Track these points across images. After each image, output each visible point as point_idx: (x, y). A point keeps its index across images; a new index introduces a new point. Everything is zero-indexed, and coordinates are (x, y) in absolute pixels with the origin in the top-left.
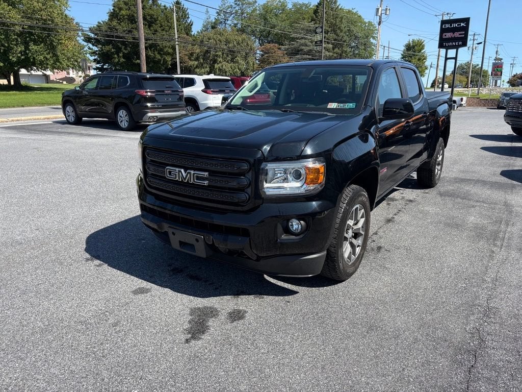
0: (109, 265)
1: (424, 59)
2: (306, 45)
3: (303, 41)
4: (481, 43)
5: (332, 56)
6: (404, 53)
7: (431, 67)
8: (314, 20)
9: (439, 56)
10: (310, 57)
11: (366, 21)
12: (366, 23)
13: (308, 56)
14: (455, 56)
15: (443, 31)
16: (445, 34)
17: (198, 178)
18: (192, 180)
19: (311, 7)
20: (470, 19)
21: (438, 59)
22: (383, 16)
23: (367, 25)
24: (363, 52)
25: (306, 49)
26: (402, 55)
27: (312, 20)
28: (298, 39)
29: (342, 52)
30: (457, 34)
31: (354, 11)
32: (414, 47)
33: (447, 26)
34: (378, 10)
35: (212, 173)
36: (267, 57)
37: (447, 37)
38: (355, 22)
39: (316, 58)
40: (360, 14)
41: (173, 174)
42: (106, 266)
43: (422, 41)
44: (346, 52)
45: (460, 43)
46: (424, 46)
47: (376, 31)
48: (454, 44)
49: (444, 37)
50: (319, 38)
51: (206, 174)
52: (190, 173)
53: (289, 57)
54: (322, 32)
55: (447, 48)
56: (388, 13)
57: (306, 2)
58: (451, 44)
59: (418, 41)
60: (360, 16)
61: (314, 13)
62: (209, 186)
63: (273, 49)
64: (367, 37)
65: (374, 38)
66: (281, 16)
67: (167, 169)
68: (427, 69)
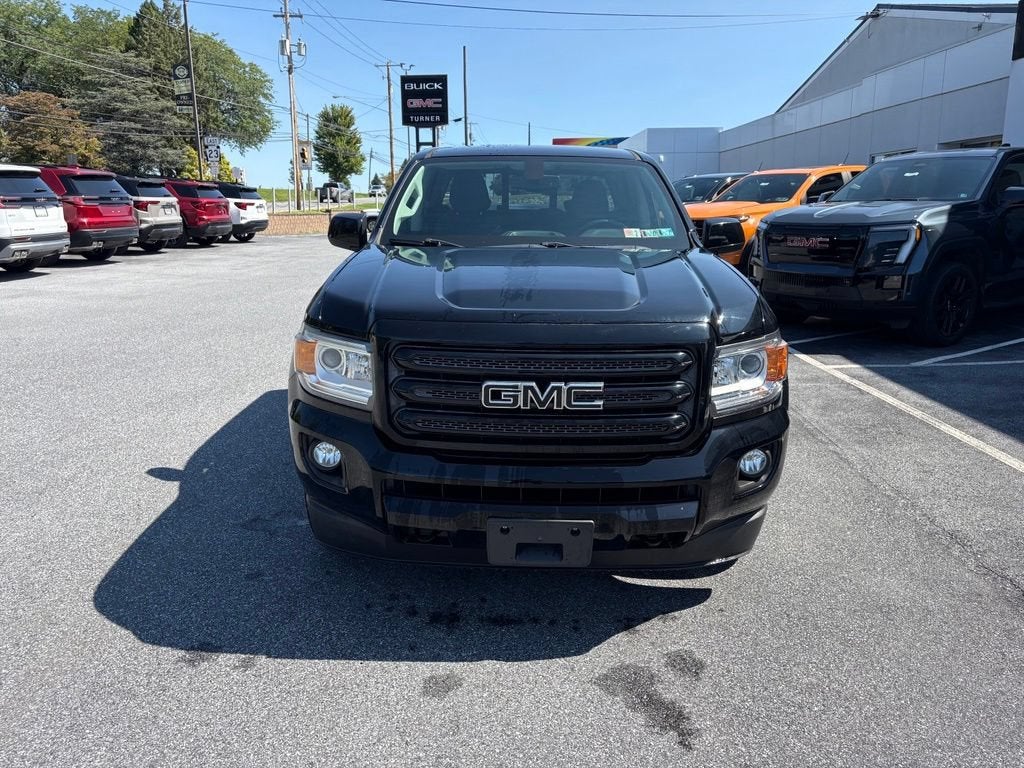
0: (269, 655)
1: (356, 143)
2: (124, 101)
3: (117, 91)
4: (460, 120)
5: (188, 126)
6: (320, 128)
7: (371, 156)
8: (135, 49)
9: (391, 138)
10: (139, 126)
11: (245, 60)
12: (244, 66)
13: (133, 125)
14: (431, 140)
15: (406, 95)
16: (410, 100)
17: (580, 397)
18: (564, 403)
19: (119, 19)
20: (448, 78)
21: (391, 143)
22: (295, 56)
23: (247, 69)
24: (248, 123)
25: (127, 109)
26: (317, 132)
27: (128, 48)
28: (103, 85)
29: (208, 120)
30: (430, 103)
31: (218, 39)
32: (335, 120)
33: (413, 86)
34: (283, 43)
35: (609, 381)
36: (33, 121)
37: (414, 106)
38: (224, 61)
39: (153, 129)
40: (230, 46)
41: (505, 396)
42: (262, 659)
43: (349, 109)
44: (215, 120)
45: (438, 118)
46: (352, 118)
47: (267, 84)
48: (427, 118)
49: (410, 106)
50: (184, 88)
51: (601, 384)
52: (559, 389)
53: (88, 123)
54: (189, 76)
55: (418, 125)
56: (303, 52)
57: (108, 8)
58: (422, 118)
59: (342, 108)
60: (231, 51)
61: (130, 34)
62: (606, 410)
63: (45, 104)
64: (252, 93)
65: (266, 96)
66: (49, 30)
67: (488, 387)
68: (363, 159)
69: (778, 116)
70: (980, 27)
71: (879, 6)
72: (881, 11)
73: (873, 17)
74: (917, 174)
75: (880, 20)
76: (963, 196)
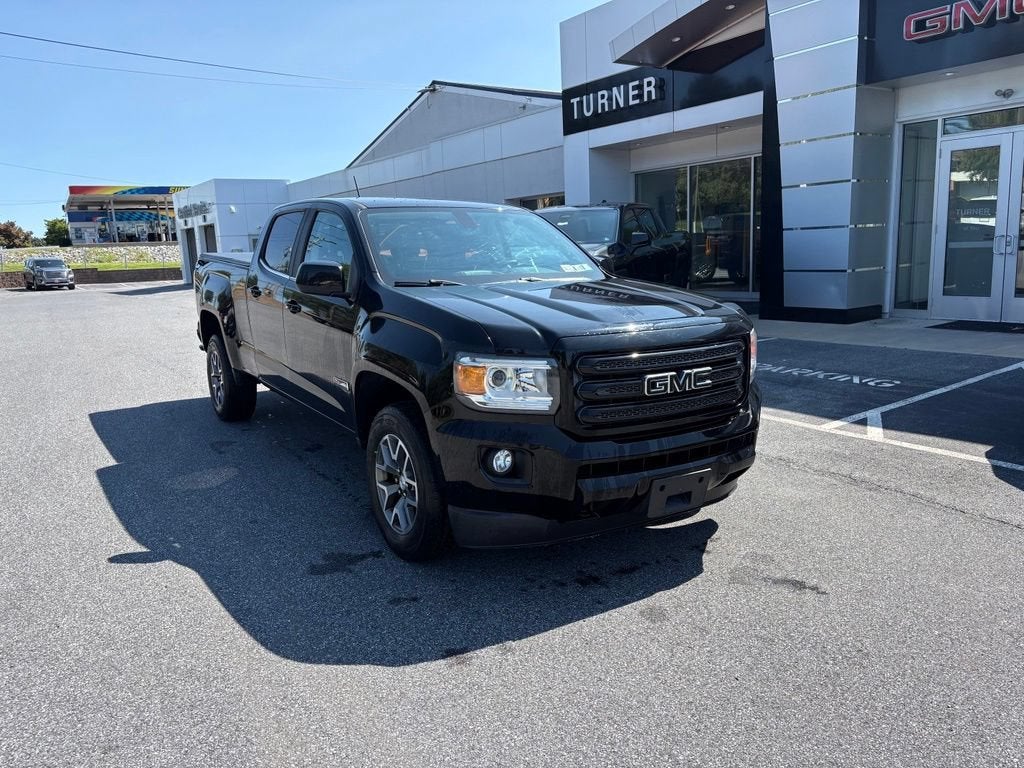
17: (700, 379)
18: (692, 385)
41: (659, 385)
51: (709, 368)
62: (714, 387)
67: (649, 380)
69: (350, 171)
70: (524, 107)
71: (434, 83)
72: (437, 87)
73: (431, 91)
74: (566, 223)
75: (436, 95)
76: (606, 239)
